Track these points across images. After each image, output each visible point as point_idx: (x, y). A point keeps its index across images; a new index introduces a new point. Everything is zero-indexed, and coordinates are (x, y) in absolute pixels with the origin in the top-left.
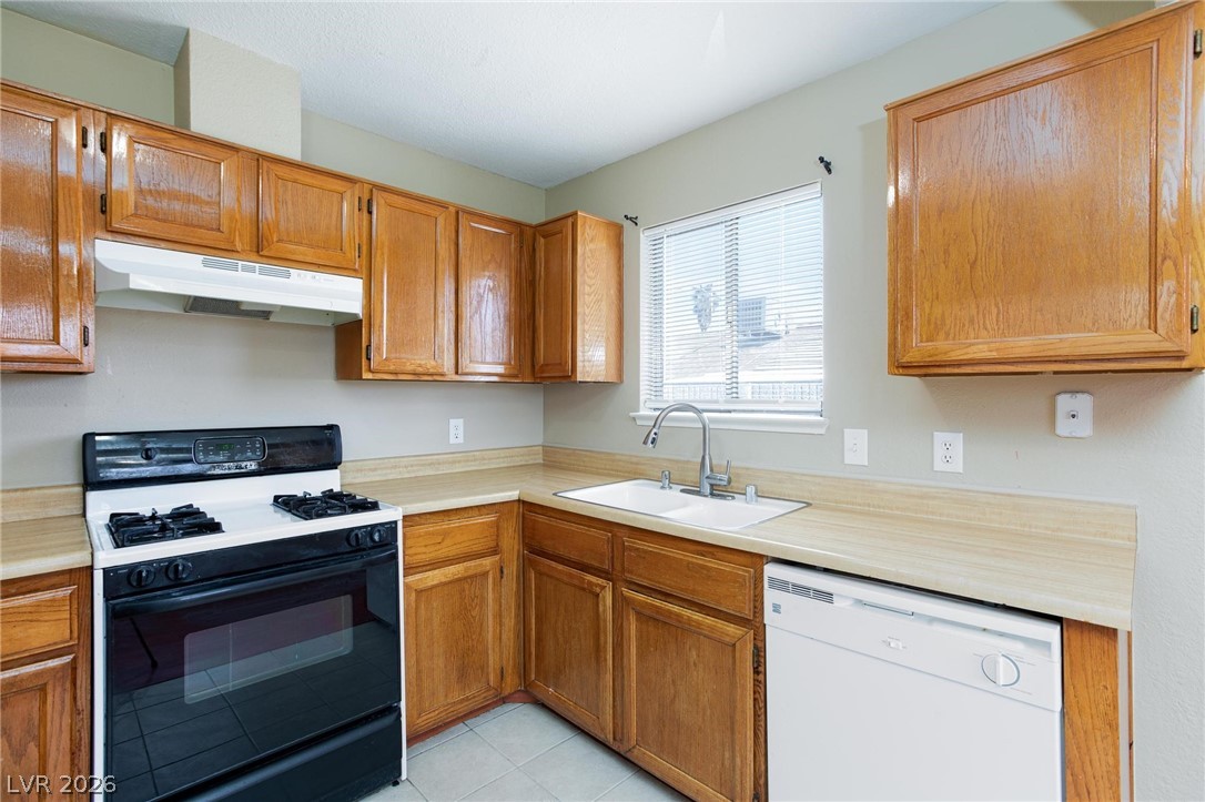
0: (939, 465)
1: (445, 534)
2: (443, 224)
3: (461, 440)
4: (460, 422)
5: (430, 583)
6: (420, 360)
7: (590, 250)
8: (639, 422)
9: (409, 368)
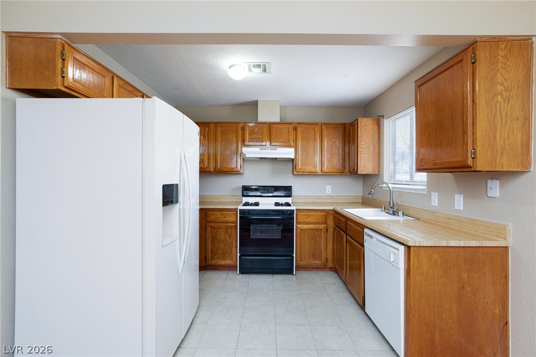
0: (456, 208)
1: (309, 216)
2: (317, 129)
3: (330, 192)
4: (330, 187)
5: (304, 228)
6: (310, 168)
7: (364, 129)
8: (383, 189)
9: (307, 171)
